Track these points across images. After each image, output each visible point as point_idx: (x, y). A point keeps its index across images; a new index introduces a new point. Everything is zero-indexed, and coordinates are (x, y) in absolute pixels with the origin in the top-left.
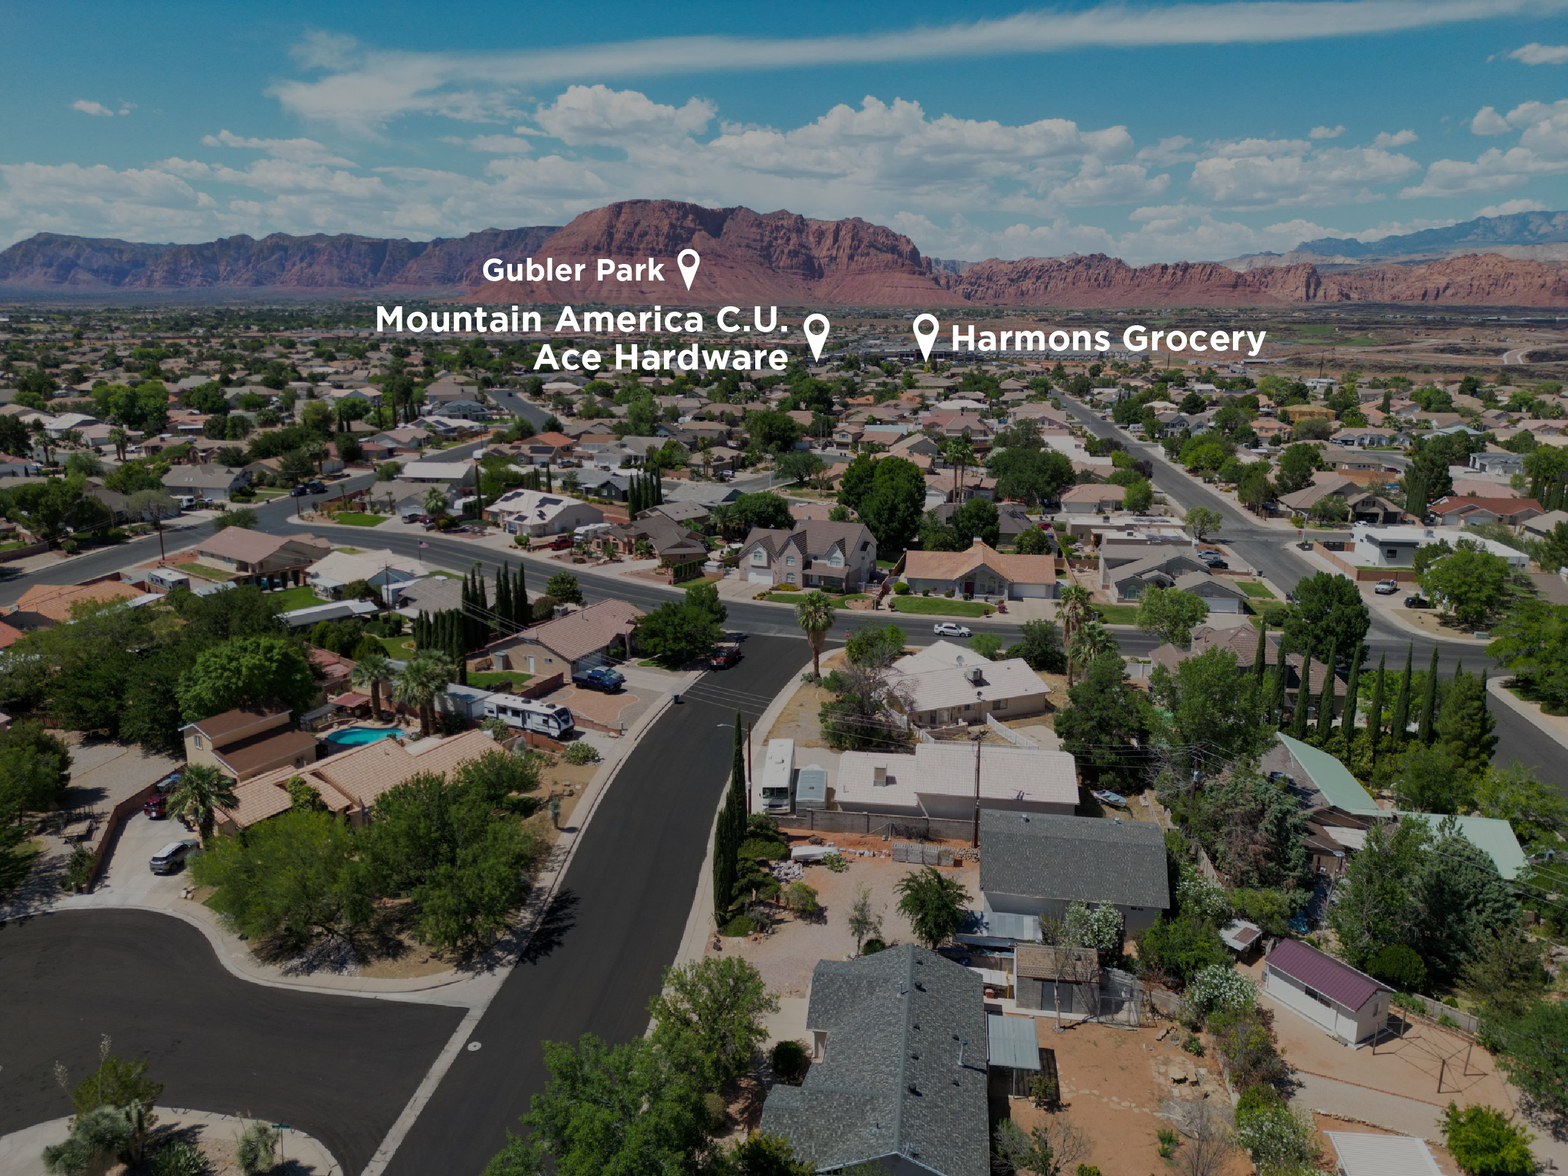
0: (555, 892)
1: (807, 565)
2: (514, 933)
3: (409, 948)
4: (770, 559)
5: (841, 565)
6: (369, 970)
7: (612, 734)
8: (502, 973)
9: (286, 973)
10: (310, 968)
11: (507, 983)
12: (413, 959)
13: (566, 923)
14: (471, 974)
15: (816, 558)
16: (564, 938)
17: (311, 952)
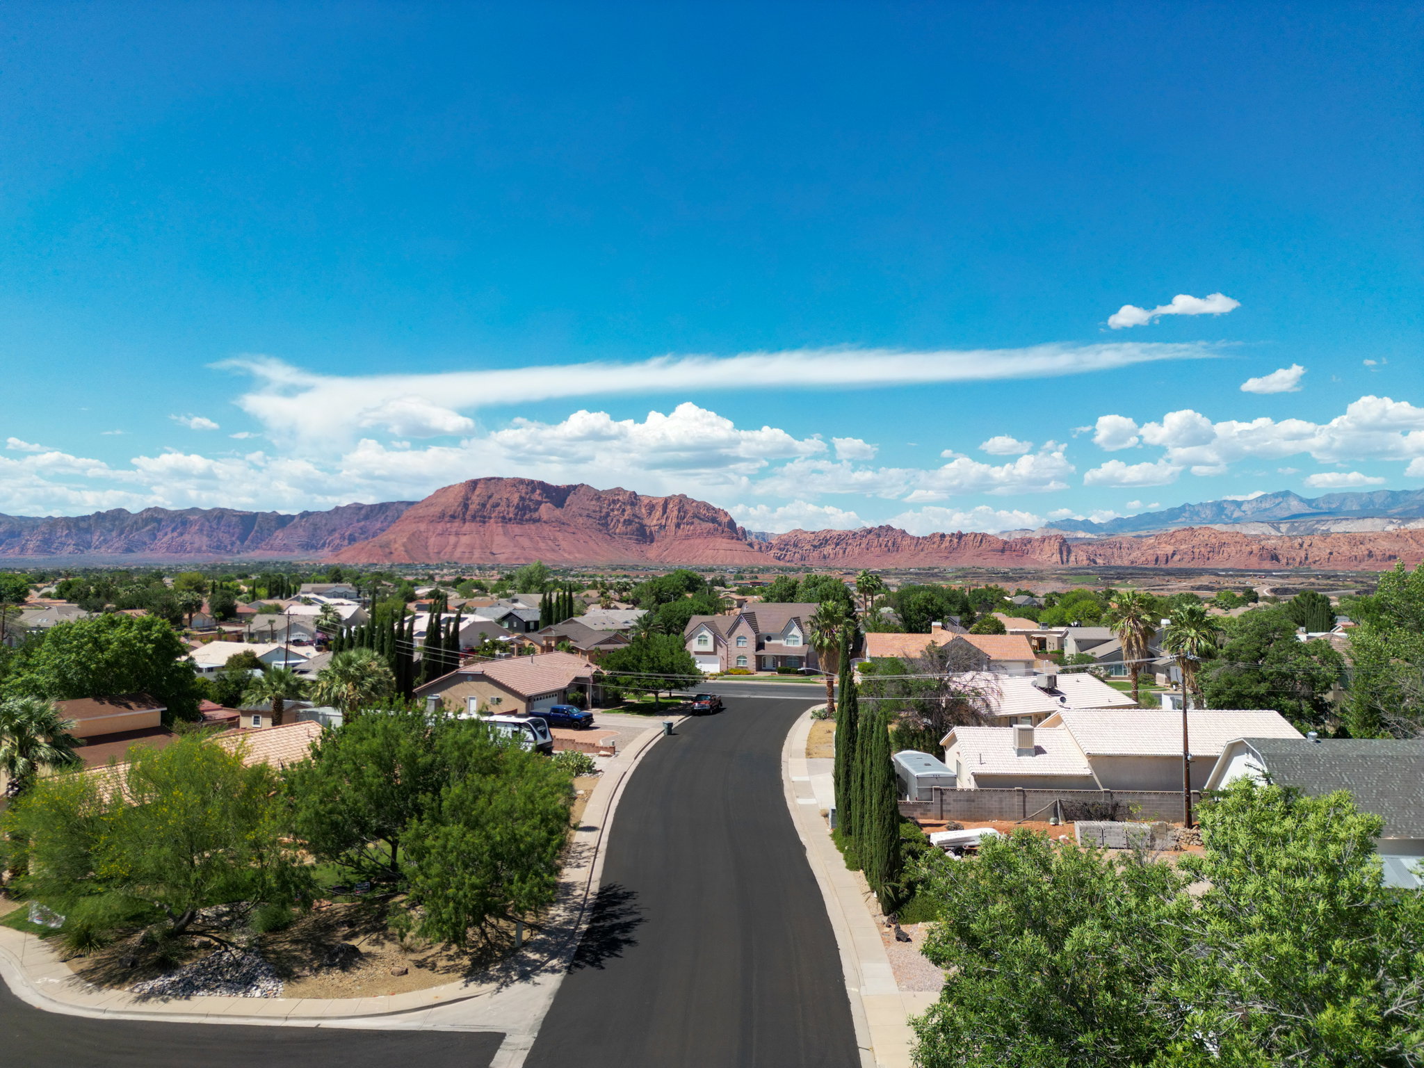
0: (595, 887)
1: (760, 646)
2: (548, 933)
3: (369, 954)
4: (716, 642)
5: (800, 644)
6: (300, 988)
7: (602, 752)
8: (549, 983)
9: (145, 998)
10: (187, 989)
11: (560, 997)
12: (380, 970)
13: (629, 919)
14: (494, 985)
15: (769, 639)
16: (634, 934)
17: (188, 967)
